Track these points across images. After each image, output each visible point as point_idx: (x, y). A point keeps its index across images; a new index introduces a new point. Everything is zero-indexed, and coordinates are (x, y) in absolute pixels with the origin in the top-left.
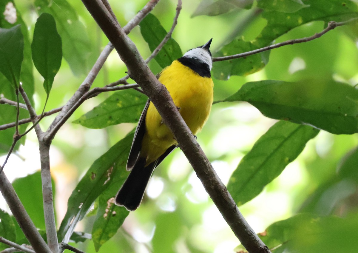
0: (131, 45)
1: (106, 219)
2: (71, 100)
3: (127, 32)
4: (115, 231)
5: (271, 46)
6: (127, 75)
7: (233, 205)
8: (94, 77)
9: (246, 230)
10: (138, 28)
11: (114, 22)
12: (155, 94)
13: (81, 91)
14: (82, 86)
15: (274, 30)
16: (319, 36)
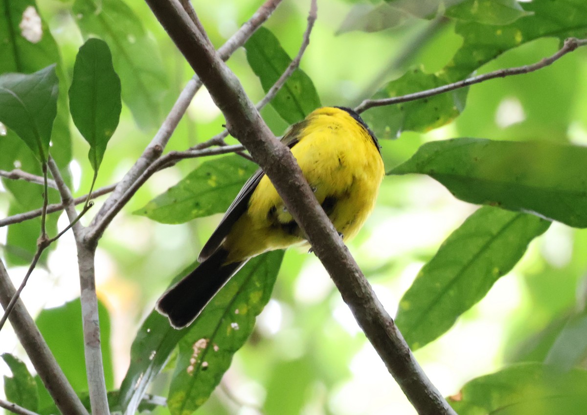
0: (230, 79)
1: (191, 375)
2: (131, 172)
3: (225, 58)
4: (207, 394)
5: (468, 80)
6: (225, 130)
7: (405, 350)
8: (169, 134)
9: (426, 392)
10: (242, 50)
11: (203, 41)
12: (273, 162)
13: (148, 158)
14: (150, 149)
15: (475, 53)
16: (549, 62)
